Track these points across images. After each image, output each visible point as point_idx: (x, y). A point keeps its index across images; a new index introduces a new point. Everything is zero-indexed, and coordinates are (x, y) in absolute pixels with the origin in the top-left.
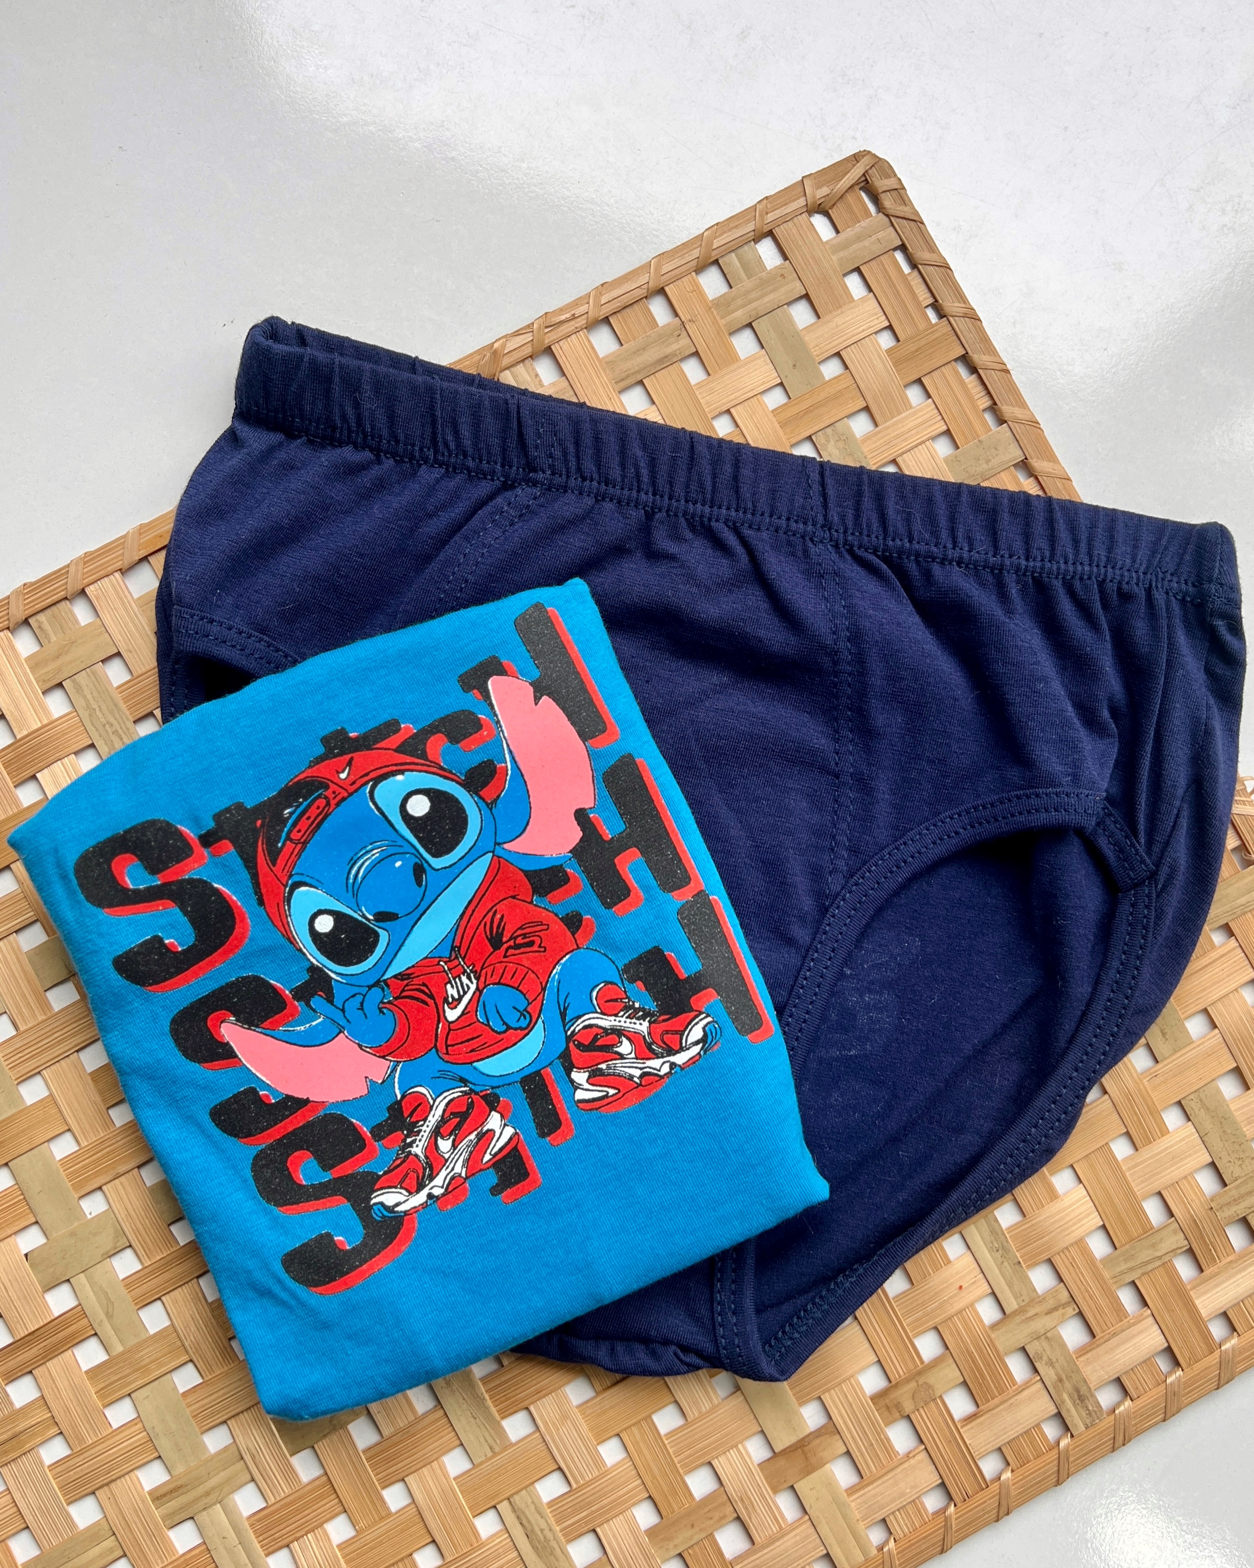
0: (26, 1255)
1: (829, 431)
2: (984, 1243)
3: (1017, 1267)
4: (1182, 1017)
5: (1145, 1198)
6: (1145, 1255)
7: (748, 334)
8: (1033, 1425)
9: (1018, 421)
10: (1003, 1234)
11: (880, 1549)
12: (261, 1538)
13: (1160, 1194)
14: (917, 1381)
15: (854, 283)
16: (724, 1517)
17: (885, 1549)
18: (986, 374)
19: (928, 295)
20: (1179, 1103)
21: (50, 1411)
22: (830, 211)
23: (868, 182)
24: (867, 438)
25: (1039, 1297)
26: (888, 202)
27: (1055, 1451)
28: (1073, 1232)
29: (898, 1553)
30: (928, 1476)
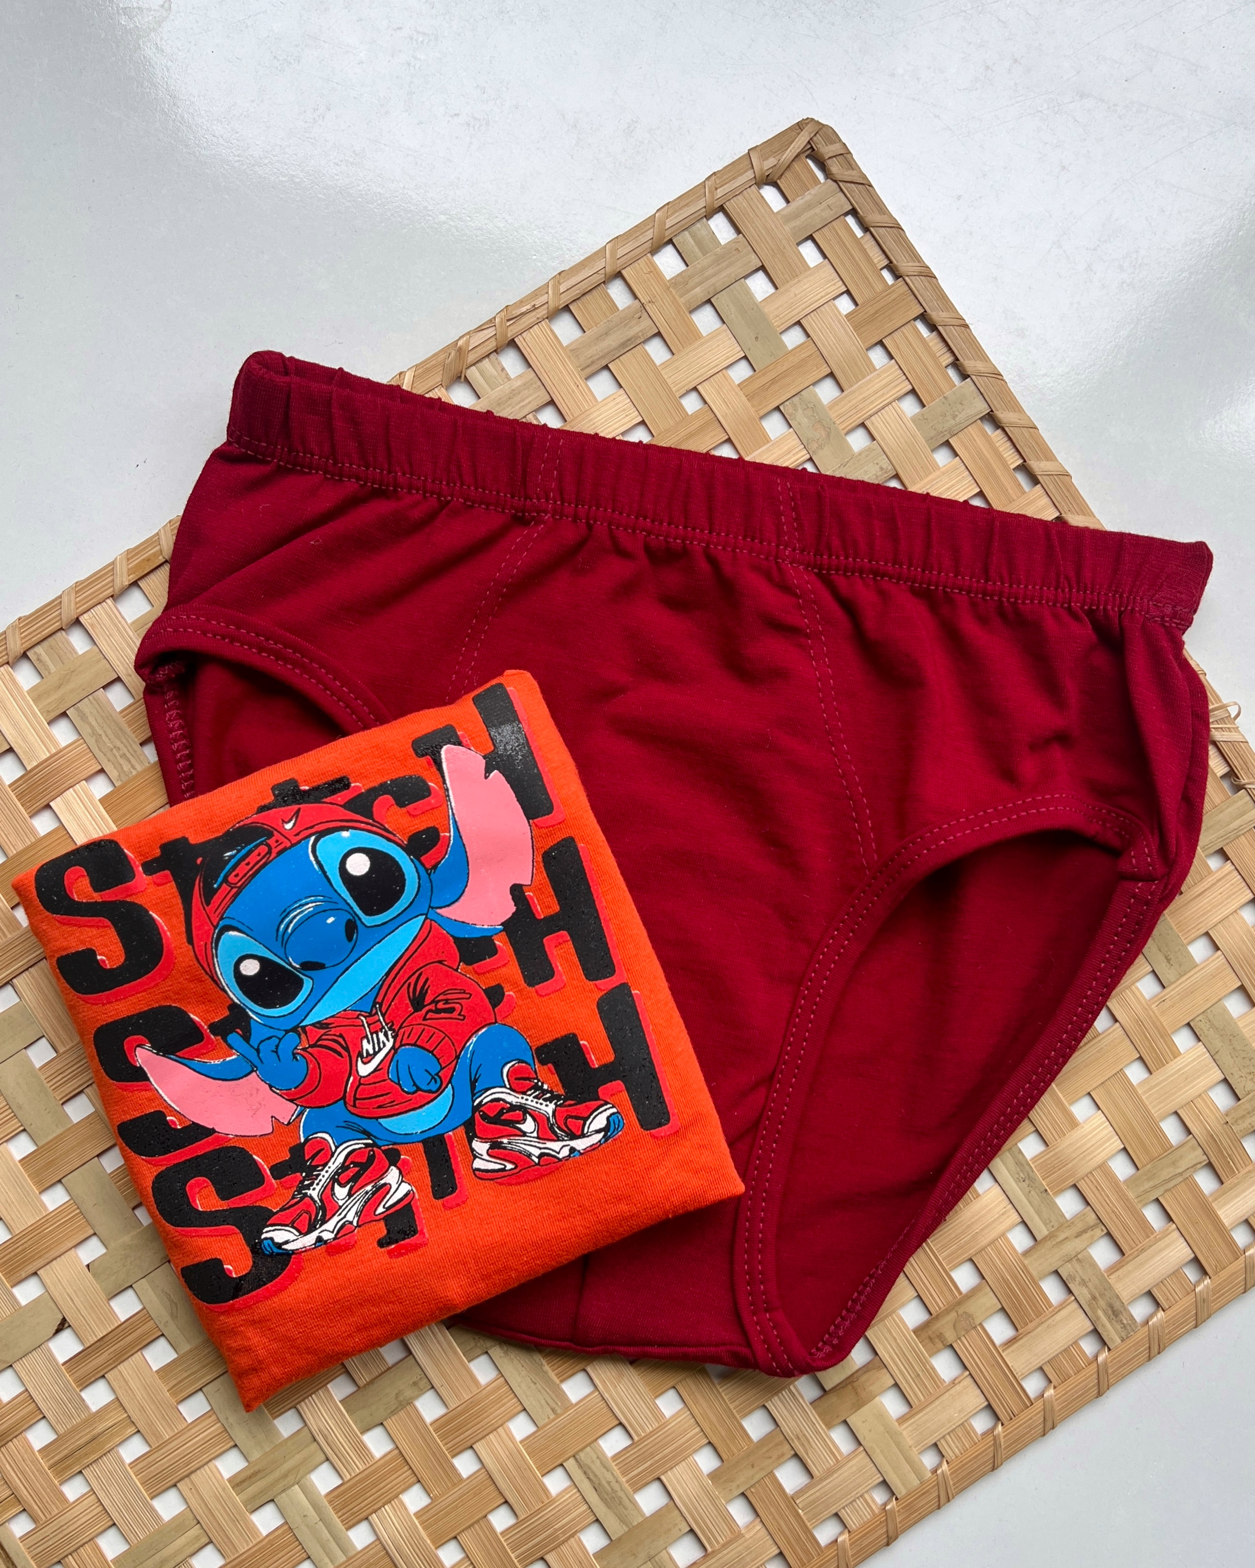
0: (88, 1266)
1: (796, 399)
2: (1011, 1175)
3: (1044, 1195)
4: (1185, 942)
5: (1164, 1118)
6: (1166, 1174)
7: (708, 309)
8: (1071, 1343)
9: (980, 375)
10: (1029, 1165)
11: (934, 1471)
12: (340, 1514)
13: (1176, 1113)
14: (957, 1312)
15: (809, 252)
16: (783, 1455)
17: (939, 1472)
18: (945, 331)
19: (883, 257)
20: (1188, 1025)
21: (126, 1412)
22: (778, 181)
23: (814, 150)
24: (835, 403)
25: (1067, 1221)
26: (835, 167)
27: (1094, 1365)
28: (1095, 1157)
29: (951, 1474)
30: (974, 1399)
